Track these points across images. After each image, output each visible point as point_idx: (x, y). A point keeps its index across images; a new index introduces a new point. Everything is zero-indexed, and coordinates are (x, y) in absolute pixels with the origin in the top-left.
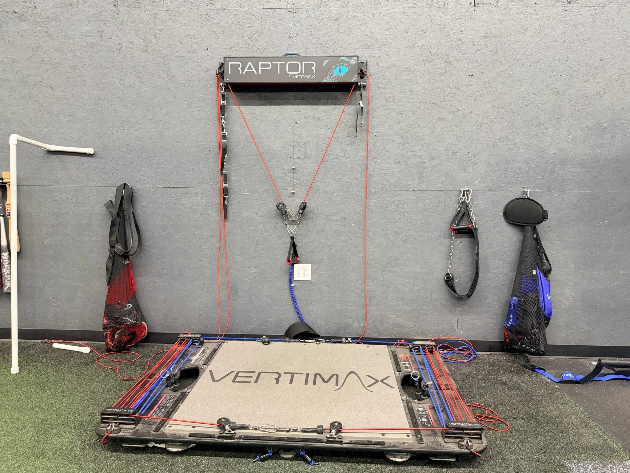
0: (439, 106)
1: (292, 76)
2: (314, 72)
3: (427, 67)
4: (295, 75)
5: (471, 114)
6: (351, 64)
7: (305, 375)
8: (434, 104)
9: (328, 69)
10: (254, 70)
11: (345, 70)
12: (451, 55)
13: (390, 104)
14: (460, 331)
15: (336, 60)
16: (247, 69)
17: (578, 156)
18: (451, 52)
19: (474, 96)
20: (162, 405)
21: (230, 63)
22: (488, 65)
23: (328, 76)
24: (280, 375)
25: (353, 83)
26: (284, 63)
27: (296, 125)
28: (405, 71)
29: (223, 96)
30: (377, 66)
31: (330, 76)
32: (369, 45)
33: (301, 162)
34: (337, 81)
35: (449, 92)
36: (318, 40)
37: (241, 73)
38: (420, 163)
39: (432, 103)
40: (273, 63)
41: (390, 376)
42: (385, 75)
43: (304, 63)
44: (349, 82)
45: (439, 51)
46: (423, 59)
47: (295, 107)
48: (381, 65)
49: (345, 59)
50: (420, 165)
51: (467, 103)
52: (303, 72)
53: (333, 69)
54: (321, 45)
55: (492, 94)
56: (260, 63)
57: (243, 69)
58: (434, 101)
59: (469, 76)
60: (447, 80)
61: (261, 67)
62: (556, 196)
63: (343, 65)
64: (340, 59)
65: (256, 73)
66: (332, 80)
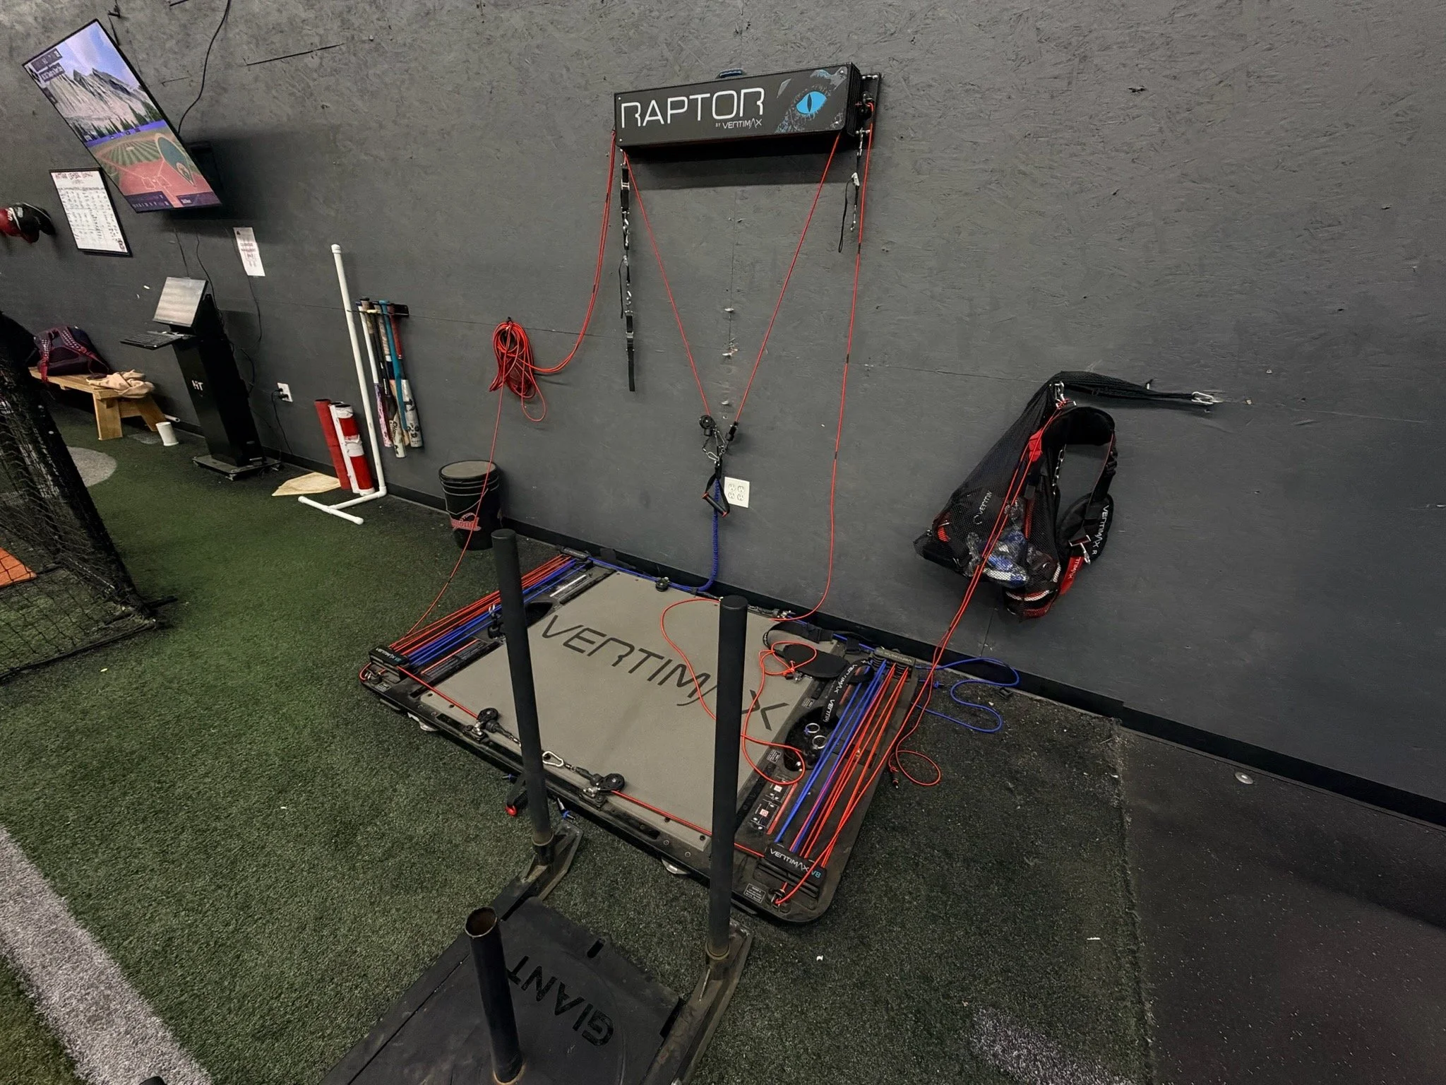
0: (1034, 181)
1: (721, 125)
2: (761, 113)
3: (1021, 76)
4: (726, 121)
5: (1115, 198)
6: (834, 86)
7: (664, 662)
8: (1024, 174)
9: (788, 101)
10: (660, 117)
11: (819, 100)
12: (1094, 34)
13: (922, 177)
14: (989, 647)
15: (804, 80)
16: (650, 116)
17: (1420, 320)
18: (1095, 26)
19: (1134, 148)
20: (458, 655)
21: (623, 105)
22: (1199, 53)
23: (786, 118)
24: (632, 648)
25: (835, 133)
26: (708, 95)
27: (739, 226)
28: (967, 91)
29: (625, 172)
30: (903, 83)
31: (789, 117)
32: (892, 31)
33: (744, 299)
34: (802, 130)
35: (1066, 142)
36: (787, 31)
37: (639, 125)
38: (970, 315)
39: (1021, 172)
40: (691, 97)
41: (786, 705)
42: (918, 107)
43: (743, 91)
44: (827, 129)
45: (1064, 25)
46: (1017, 55)
47: (738, 189)
48: (914, 79)
49: (822, 73)
50: (968, 319)
51: (1110, 169)
52: (741, 115)
53: (798, 102)
54: (793, 45)
55: (1187, 141)
56: (670, 100)
57: (643, 116)
58: (1022, 168)
59: (1134, 91)
60: (1068, 109)
61: (671, 109)
62: (1302, 422)
63: (818, 90)
64: (812, 75)
65: (662, 122)
66: (792, 127)
